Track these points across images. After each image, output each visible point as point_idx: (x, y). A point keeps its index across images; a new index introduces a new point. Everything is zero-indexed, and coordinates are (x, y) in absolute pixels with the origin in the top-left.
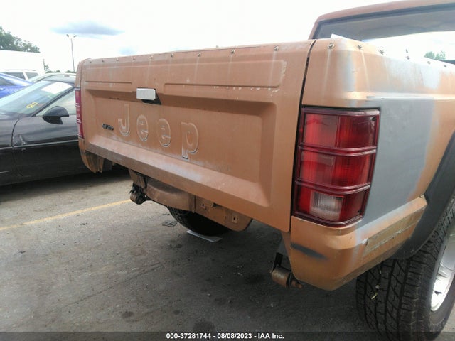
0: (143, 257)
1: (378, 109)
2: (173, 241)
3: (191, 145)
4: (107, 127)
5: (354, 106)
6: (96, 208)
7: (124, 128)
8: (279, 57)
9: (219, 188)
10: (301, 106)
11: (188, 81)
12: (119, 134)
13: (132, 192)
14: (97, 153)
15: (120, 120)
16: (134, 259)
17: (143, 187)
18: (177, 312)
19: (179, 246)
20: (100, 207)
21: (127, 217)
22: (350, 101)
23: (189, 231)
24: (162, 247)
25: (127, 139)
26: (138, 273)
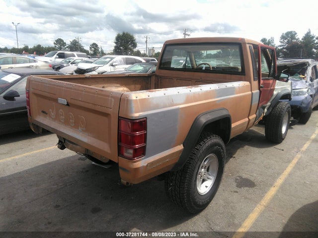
0: (66, 178)
1: (146, 118)
2: (84, 169)
3: (83, 126)
4: (43, 112)
5: (134, 118)
6: (38, 151)
7: (53, 114)
8: (112, 97)
9: (94, 145)
10: (119, 117)
11: (80, 99)
12: (50, 117)
13: (59, 144)
14: (38, 125)
15: (51, 110)
16: (61, 179)
17: (63, 142)
18: (83, 204)
19: (87, 171)
20: (41, 150)
21: (58, 155)
22: (132, 117)
23: (93, 163)
24: (77, 172)
25: (55, 120)
26: (63, 186)
